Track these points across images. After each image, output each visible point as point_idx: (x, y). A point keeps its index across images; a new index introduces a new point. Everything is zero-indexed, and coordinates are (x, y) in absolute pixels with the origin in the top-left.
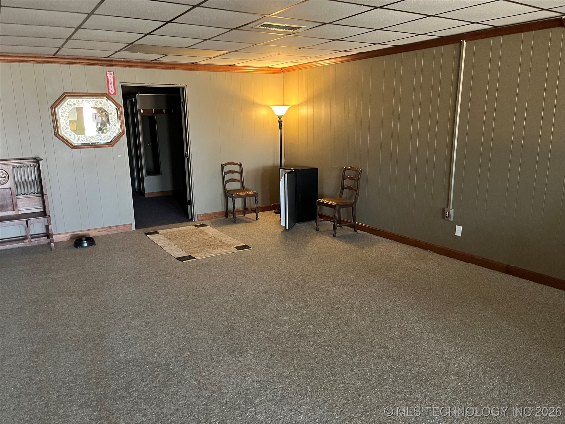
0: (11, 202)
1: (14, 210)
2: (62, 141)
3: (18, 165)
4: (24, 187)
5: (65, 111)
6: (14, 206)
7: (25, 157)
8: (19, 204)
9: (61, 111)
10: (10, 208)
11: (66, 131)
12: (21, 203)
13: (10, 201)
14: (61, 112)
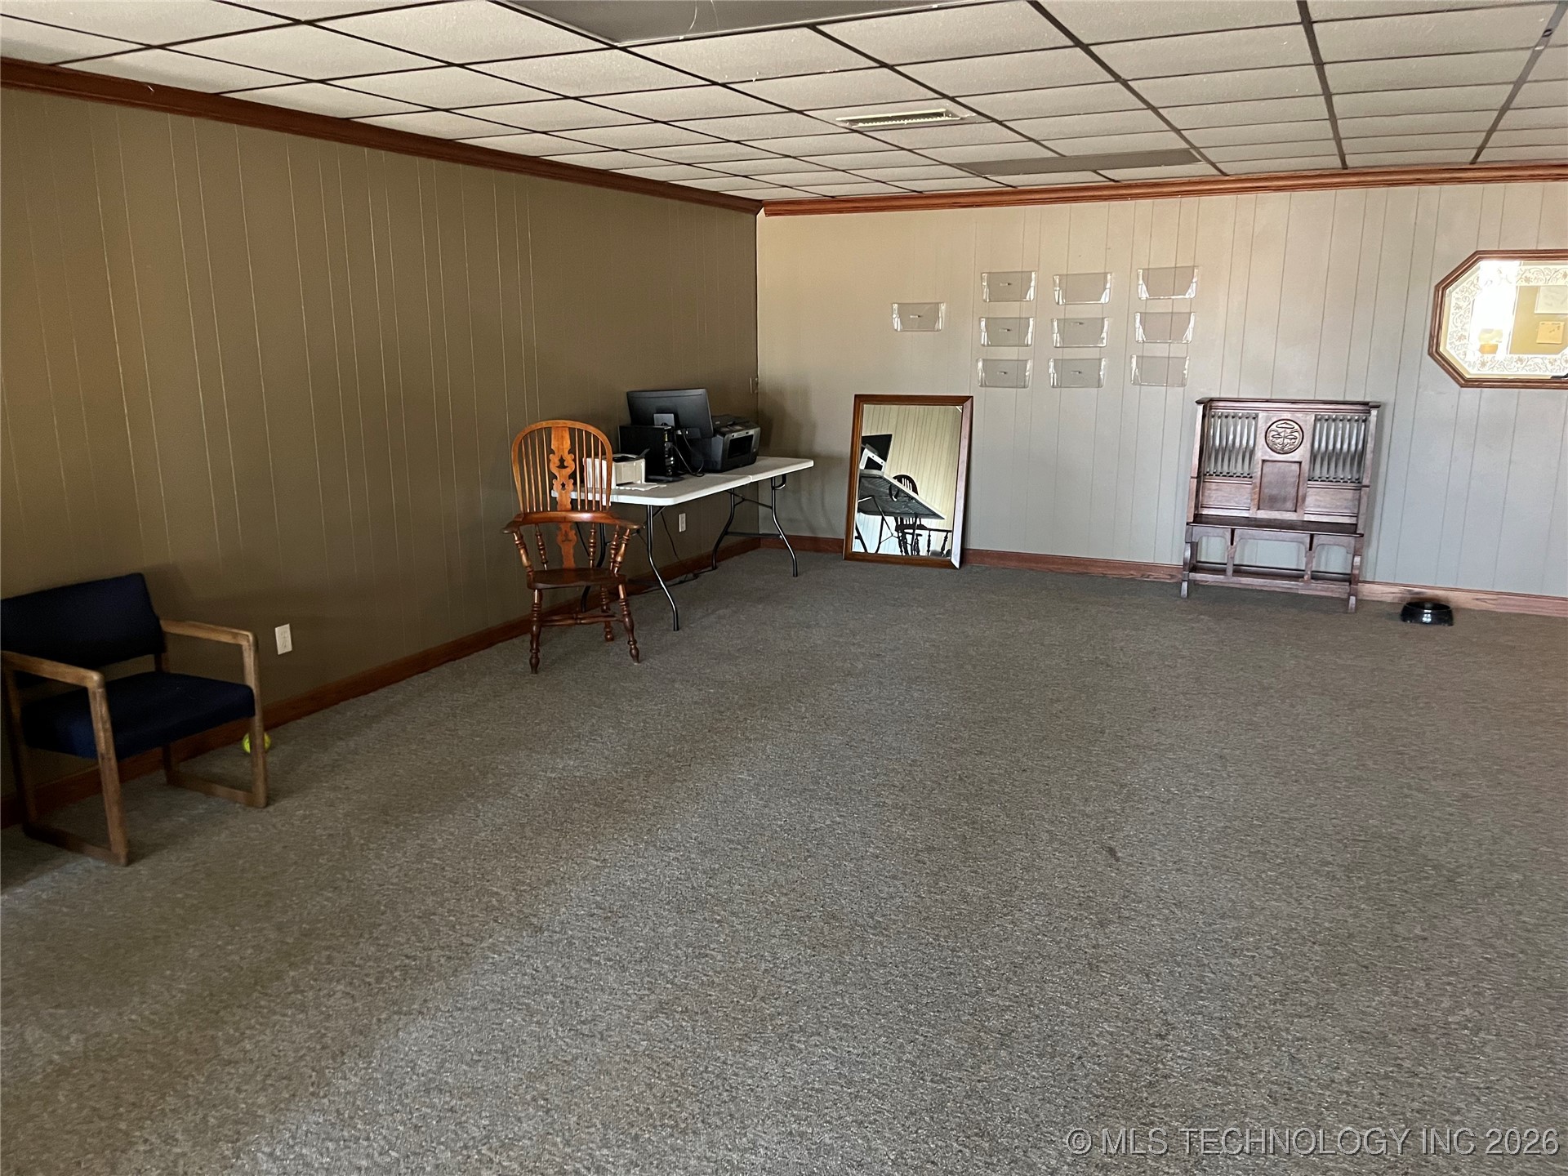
0: (1295, 494)
1: (1295, 511)
2: (1443, 367)
3: (1326, 415)
4: (1329, 464)
5: (1467, 294)
6: (1298, 503)
7: (1349, 398)
8: (1310, 500)
9: (1457, 296)
10: (1290, 505)
11: (1457, 343)
12: (1314, 497)
13: (1293, 492)
14: (1458, 299)
